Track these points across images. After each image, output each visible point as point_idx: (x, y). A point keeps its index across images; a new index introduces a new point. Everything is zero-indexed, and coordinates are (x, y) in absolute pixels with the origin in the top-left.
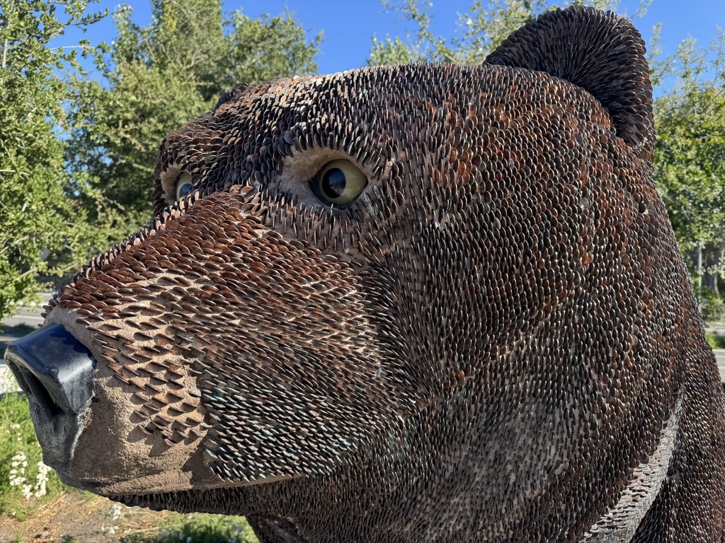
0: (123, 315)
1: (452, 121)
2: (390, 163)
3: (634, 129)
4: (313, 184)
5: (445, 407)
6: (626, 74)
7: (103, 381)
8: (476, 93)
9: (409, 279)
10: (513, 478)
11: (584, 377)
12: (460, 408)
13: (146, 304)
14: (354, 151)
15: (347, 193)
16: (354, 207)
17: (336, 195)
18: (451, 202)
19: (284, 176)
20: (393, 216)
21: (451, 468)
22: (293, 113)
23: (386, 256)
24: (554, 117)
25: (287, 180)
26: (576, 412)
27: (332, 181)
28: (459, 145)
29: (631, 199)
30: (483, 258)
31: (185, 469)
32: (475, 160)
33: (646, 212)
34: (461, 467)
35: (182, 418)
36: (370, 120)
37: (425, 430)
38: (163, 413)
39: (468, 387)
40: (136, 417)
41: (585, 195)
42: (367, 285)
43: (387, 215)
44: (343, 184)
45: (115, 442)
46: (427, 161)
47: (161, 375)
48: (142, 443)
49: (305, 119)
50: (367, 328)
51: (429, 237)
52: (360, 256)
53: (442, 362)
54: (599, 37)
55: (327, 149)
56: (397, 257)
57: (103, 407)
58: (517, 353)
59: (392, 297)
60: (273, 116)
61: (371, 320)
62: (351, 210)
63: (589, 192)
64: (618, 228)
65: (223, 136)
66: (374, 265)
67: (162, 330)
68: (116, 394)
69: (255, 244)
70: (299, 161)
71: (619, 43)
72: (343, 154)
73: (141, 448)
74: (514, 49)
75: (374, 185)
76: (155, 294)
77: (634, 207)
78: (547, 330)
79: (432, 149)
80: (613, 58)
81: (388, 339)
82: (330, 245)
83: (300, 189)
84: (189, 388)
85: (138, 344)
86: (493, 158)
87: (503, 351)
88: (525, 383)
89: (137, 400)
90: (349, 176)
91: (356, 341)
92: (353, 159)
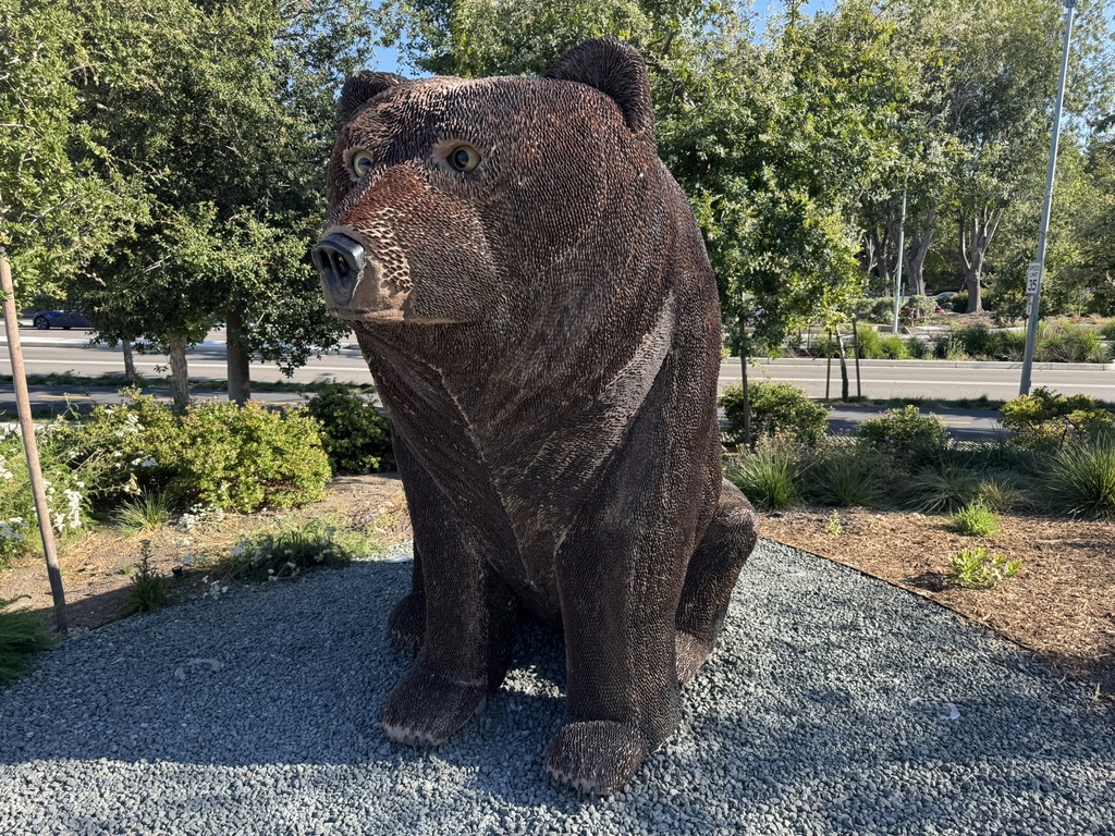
0: (375, 227)
1: (525, 123)
2: (493, 149)
3: (637, 122)
4: (449, 159)
5: (529, 293)
6: (633, 86)
7: (370, 258)
8: (539, 105)
9: (506, 214)
10: (568, 335)
11: (604, 274)
12: (537, 293)
13: (382, 222)
14: (474, 141)
15: (470, 164)
16: (475, 173)
17: (463, 166)
18: (527, 171)
19: (433, 155)
20: (496, 178)
21: (534, 332)
22: (434, 115)
23: (494, 201)
24: (584, 119)
25: (436, 157)
26: (601, 294)
27: (460, 157)
28: (529, 138)
29: (631, 167)
30: (544, 202)
31: (401, 309)
32: (539, 146)
33: (642, 175)
34: (540, 331)
35: (403, 278)
36: (481, 123)
37: (519, 306)
38: (396, 274)
39: (541, 280)
40: (385, 275)
41: (600, 165)
42: (484, 217)
43: (493, 177)
44: (467, 159)
45: (375, 288)
46: (513, 147)
47: (394, 255)
48: (386, 289)
49: (442, 121)
50: (484, 243)
51: (515, 190)
52: (479, 201)
53: (526, 263)
54: (618, 61)
55: (458, 140)
56: (500, 202)
57: (370, 269)
58: (568, 259)
59: (497, 224)
60: (420, 116)
61: (487, 238)
62: (473, 175)
63: (603, 164)
64: (621, 185)
65: (389, 128)
66: (487, 206)
67: (392, 235)
68: (376, 263)
69: (425, 194)
70: (441, 147)
71: (628, 66)
72: (467, 143)
73: (385, 292)
74: (567, 64)
75: (485, 161)
76: (386, 218)
77: (634, 172)
78: (582, 246)
79: (515, 140)
80: (625, 75)
81: (496, 249)
82: (464, 195)
83: (443, 162)
84: (405, 264)
85: (383, 241)
86: (548, 145)
87: (559, 258)
88: (573, 277)
89: (386, 267)
90: (470, 154)
91: (480, 248)
92: (473, 146)
